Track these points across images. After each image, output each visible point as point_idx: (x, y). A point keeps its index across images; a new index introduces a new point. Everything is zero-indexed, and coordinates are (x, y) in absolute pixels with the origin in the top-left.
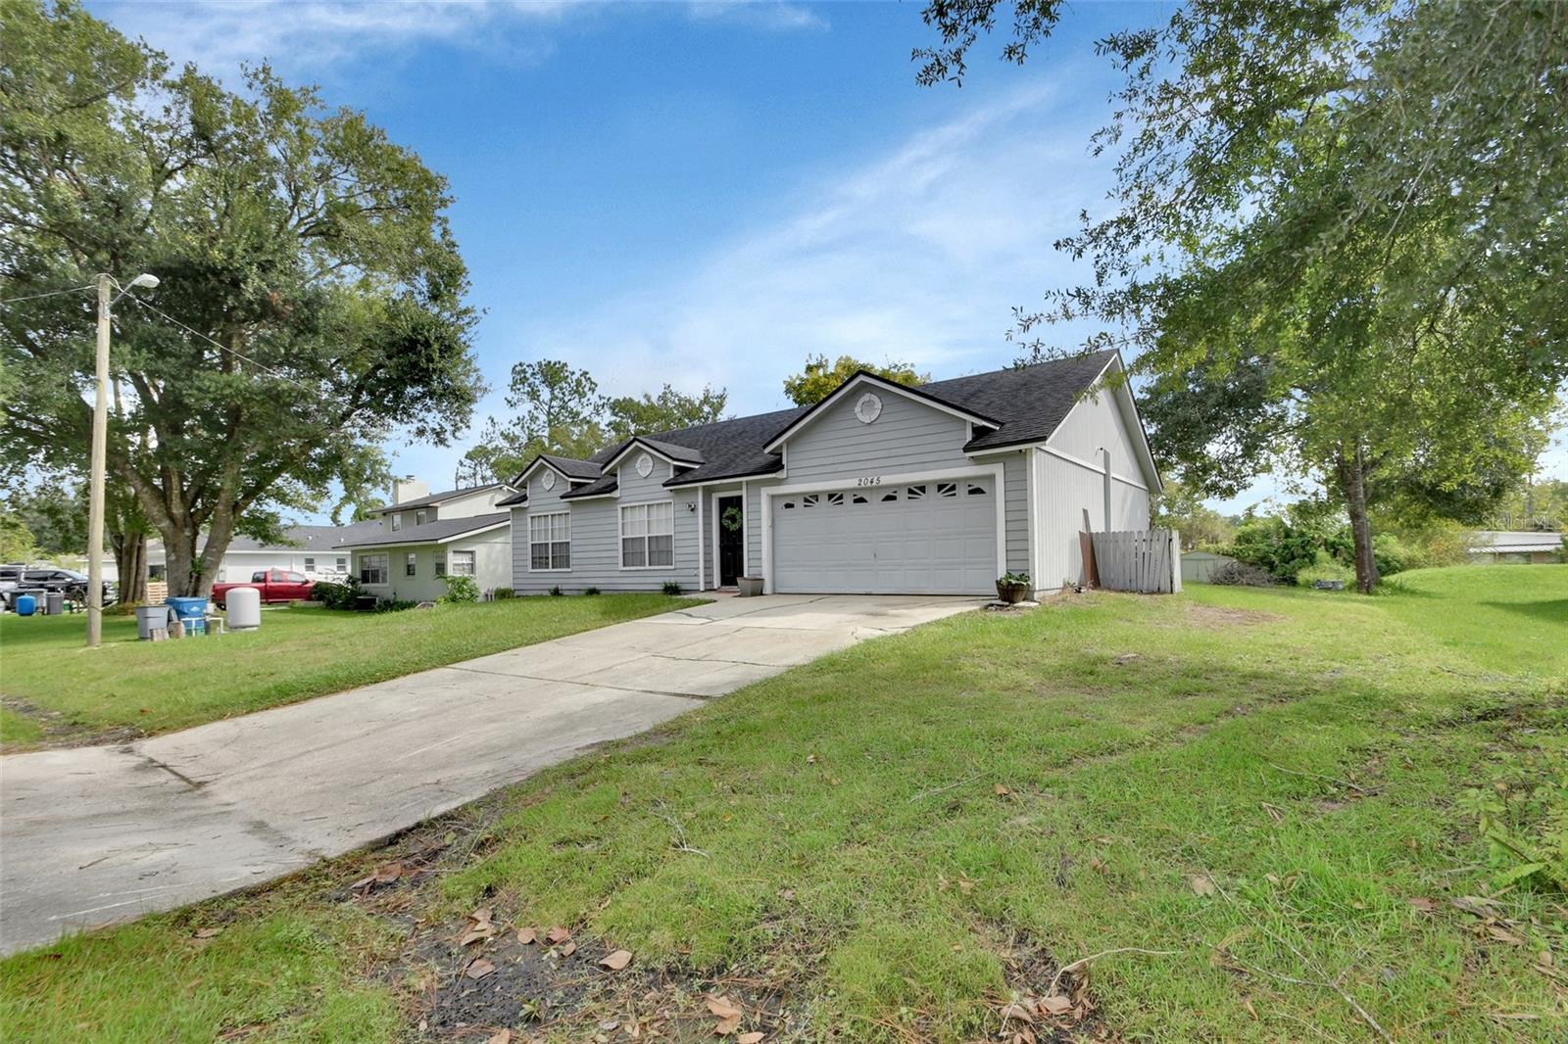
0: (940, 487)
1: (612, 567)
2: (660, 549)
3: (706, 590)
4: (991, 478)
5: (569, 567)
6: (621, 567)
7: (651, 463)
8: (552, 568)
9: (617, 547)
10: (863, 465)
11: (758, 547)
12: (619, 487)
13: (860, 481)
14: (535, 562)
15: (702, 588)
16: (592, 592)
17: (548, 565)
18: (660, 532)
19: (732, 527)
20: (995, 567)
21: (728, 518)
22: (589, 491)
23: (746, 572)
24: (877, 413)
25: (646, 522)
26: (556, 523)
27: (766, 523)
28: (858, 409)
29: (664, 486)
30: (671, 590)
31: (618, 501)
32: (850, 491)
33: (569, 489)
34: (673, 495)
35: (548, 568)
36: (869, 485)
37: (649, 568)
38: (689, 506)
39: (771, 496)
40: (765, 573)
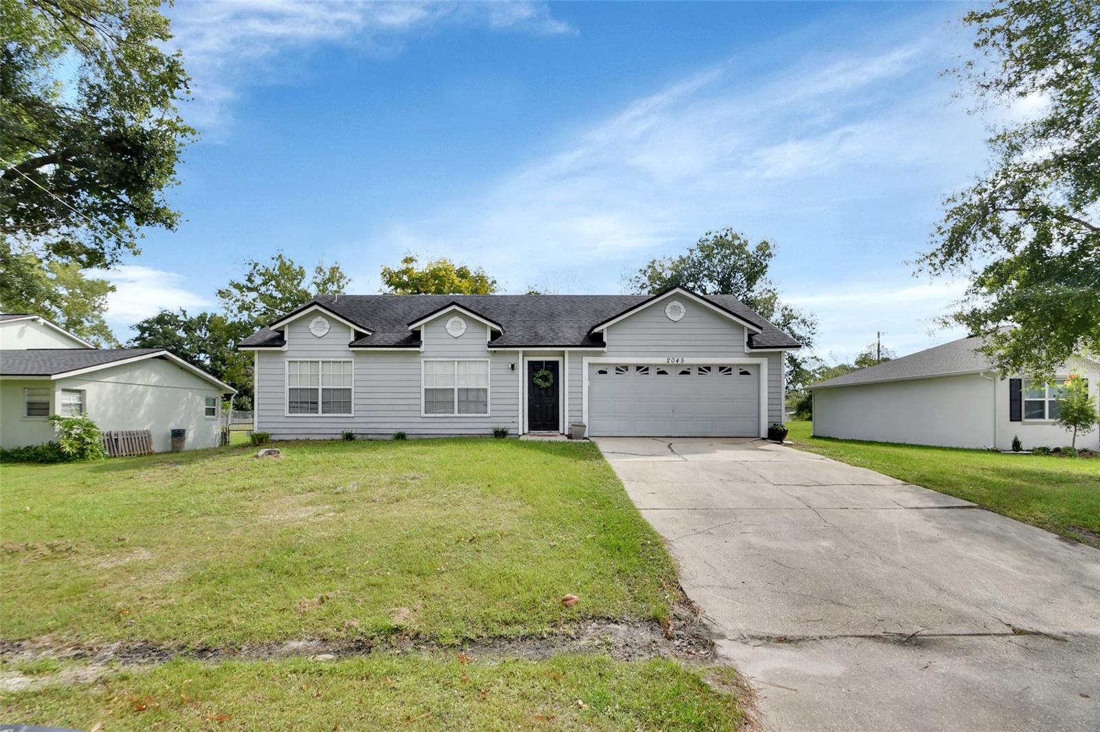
0: (721, 369)
1: (417, 414)
2: (473, 399)
4: (758, 366)
5: (350, 413)
6: (423, 414)
7: (464, 326)
8: (323, 412)
9: (417, 396)
10: (670, 349)
11: (578, 401)
12: (423, 343)
13: (669, 359)
14: (294, 406)
15: (520, 433)
16: (401, 437)
17: (315, 410)
18: (472, 385)
19: (544, 385)
20: (757, 420)
21: (540, 378)
22: (382, 343)
23: (566, 420)
24: (682, 315)
25: (456, 376)
26: (330, 369)
27: (586, 384)
28: (668, 310)
29: (489, 347)
30: (500, 434)
31: (422, 355)
32: (656, 365)
33: (353, 339)
34: (489, 355)
35: (317, 413)
36: (675, 362)
37: (458, 415)
38: (513, 366)
39: (589, 364)
40: (585, 421)
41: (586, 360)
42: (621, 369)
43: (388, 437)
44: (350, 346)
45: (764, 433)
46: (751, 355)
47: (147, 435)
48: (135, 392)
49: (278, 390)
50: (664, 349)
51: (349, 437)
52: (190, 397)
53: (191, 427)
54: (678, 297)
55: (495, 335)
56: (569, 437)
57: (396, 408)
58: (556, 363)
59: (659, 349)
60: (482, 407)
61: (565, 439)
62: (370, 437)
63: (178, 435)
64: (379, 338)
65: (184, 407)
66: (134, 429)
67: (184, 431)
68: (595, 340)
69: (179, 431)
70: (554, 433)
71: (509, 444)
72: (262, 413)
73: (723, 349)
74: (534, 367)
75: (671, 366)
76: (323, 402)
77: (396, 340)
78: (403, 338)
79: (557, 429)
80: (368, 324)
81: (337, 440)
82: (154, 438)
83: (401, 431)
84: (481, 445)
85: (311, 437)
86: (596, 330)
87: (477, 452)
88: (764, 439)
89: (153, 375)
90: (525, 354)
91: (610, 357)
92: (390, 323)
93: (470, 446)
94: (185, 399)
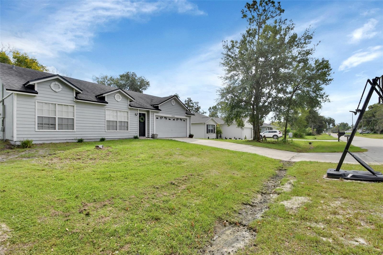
3: (148, 137)
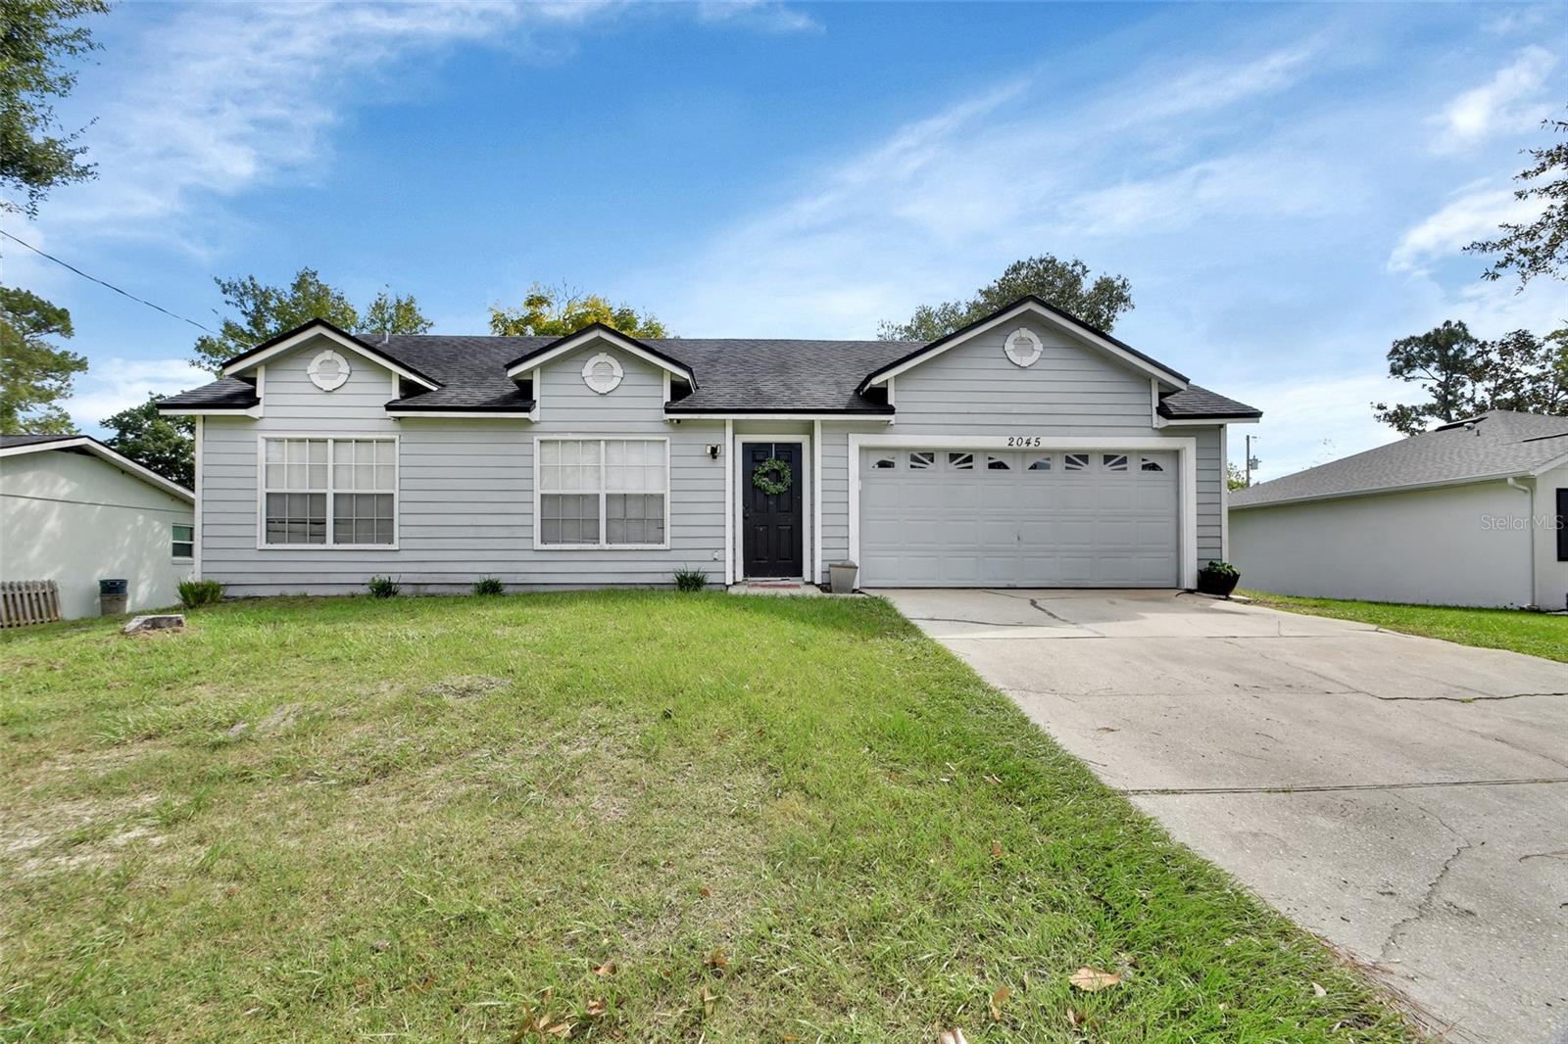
0: (1108, 459)
1: (525, 544)
2: (637, 515)
4: (1178, 453)
5: (391, 541)
6: (538, 545)
7: (618, 370)
8: (336, 541)
9: (526, 508)
10: (1012, 420)
11: (841, 520)
12: (537, 404)
13: (1012, 439)
14: (275, 529)
15: (729, 581)
16: (490, 589)
17: (320, 537)
18: (633, 488)
19: (773, 488)
20: (1173, 555)
21: (766, 475)
22: (455, 403)
23: (816, 557)
24: (1036, 355)
25: (603, 469)
26: (348, 454)
27: (855, 486)
28: (1009, 346)
29: (668, 411)
30: (690, 584)
31: (535, 428)
32: (985, 451)
33: (396, 394)
34: (667, 428)
35: (324, 542)
36: (1024, 445)
37: (607, 547)
38: (714, 451)
39: (861, 449)
40: (854, 557)
41: (856, 441)
42: (922, 458)
43: (467, 590)
44: (389, 408)
45: (1190, 579)
46: (1166, 432)
47: (48, 590)
48: (22, 512)
49: (242, 495)
50: (1004, 420)
51: (384, 590)
52: (140, 523)
53: (142, 575)
54: (1030, 320)
55: (680, 390)
56: (825, 587)
57: (484, 532)
58: (798, 447)
59: (993, 419)
60: (653, 532)
61: (815, 592)
62: (431, 590)
63: (113, 590)
64: (450, 396)
65: (128, 541)
66: (21, 578)
67: (123, 583)
68: (874, 400)
69: (113, 582)
70: (794, 581)
71: (710, 602)
72: (209, 543)
73: (1112, 421)
74: (754, 454)
75: (1014, 452)
76: (336, 522)
77: (483, 399)
78: (498, 396)
79: (799, 573)
80: (436, 374)
81: (362, 596)
82: (63, 597)
83: (493, 577)
84: (651, 604)
85: (311, 592)
86: (875, 381)
87: (642, 619)
88: (1190, 591)
89: (63, 481)
90: (738, 429)
91: (903, 435)
92: (478, 374)
93: (625, 606)
94: (129, 527)
